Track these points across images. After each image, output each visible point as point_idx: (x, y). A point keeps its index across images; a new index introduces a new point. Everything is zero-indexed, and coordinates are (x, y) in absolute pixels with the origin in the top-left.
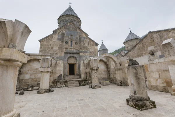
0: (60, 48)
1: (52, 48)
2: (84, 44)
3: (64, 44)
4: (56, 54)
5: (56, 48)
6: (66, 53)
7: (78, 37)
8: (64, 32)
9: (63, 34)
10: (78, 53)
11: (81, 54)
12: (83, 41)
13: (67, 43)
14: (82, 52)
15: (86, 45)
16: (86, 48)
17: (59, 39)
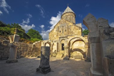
0: (57, 36)
1: (54, 36)
2: (71, 30)
3: (59, 33)
4: (55, 39)
5: (55, 36)
6: (60, 38)
7: (67, 26)
8: (59, 26)
9: (58, 27)
10: (67, 37)
11: (68, 37)
12: (70, 28)
13: (60, 32)
14: (69, 36)
15: (72, 30)
16: (72, 32)
17: (56, 31)
